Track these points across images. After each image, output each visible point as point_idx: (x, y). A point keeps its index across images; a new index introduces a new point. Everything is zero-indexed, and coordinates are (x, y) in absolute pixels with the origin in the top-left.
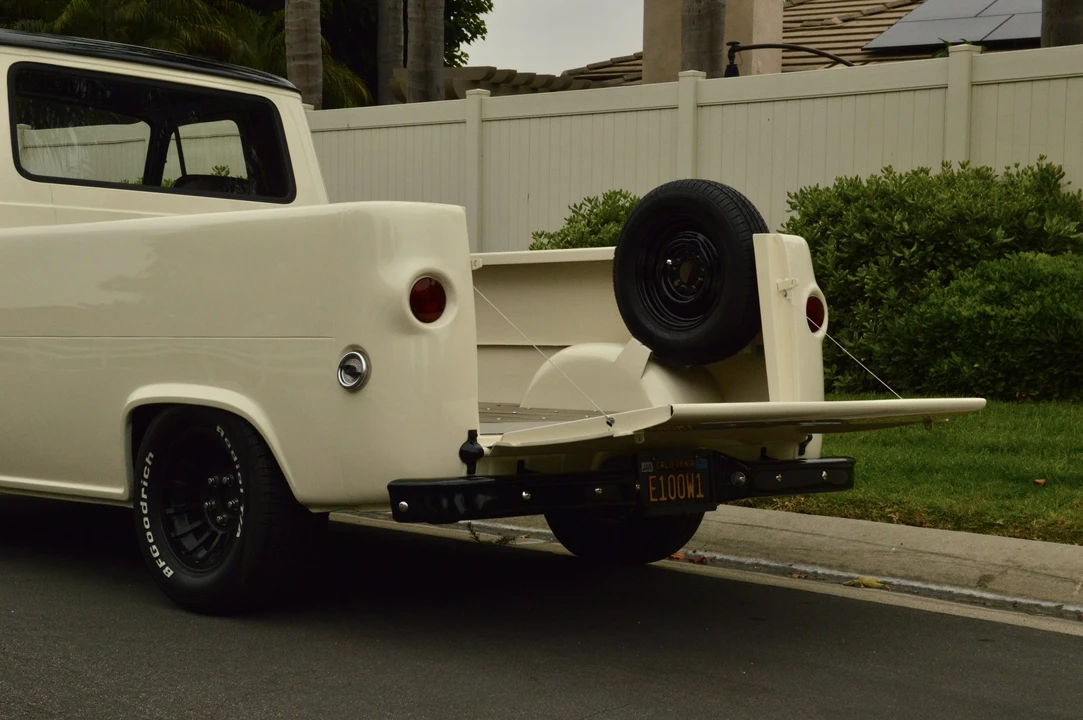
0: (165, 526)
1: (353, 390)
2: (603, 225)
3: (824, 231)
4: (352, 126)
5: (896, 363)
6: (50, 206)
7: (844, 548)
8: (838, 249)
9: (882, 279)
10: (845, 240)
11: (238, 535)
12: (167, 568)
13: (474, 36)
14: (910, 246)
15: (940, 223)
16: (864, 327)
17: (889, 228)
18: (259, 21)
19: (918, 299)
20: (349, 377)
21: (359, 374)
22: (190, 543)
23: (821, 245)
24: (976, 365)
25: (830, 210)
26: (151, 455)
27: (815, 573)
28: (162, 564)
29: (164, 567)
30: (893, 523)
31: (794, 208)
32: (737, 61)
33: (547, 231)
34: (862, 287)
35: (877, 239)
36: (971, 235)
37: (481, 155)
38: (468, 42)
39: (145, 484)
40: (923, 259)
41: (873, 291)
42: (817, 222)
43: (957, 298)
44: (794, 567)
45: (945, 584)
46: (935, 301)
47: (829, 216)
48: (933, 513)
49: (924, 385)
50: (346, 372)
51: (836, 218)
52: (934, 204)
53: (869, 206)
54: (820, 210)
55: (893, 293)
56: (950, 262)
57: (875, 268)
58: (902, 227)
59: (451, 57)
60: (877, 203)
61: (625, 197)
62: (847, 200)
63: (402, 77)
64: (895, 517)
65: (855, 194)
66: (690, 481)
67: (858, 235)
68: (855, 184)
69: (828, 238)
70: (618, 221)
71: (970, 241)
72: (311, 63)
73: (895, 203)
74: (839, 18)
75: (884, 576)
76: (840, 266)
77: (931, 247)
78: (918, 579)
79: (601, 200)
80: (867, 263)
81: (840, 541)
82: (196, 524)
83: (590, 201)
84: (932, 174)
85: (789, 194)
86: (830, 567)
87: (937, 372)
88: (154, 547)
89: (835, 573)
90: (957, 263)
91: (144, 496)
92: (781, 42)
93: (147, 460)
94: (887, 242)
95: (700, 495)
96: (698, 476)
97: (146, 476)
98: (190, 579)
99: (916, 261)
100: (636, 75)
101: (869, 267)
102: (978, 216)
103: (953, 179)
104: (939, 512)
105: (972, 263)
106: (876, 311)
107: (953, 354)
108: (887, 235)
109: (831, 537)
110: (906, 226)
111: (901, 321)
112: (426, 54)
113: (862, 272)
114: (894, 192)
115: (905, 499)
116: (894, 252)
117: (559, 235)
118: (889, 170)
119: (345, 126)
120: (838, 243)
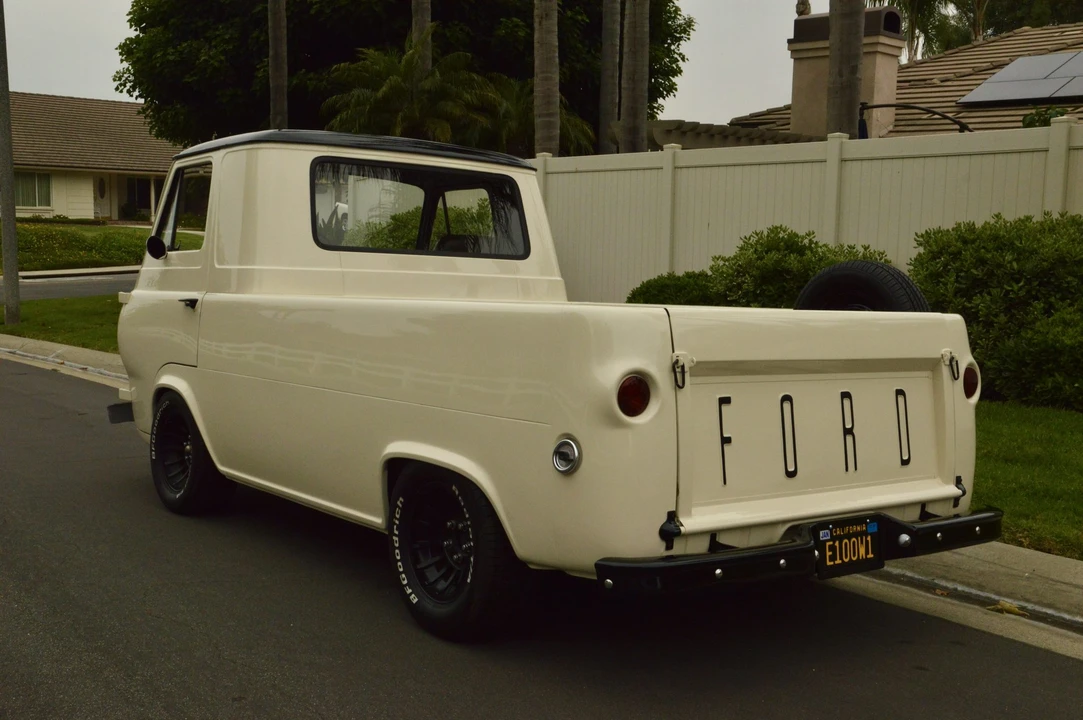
0: (412, 559)
1: (567, 474)
2: (767, 253)
3: (945, 265)
4: (579, 169)
5: (1005, 378)
6: (339, 269)
7: (982, 569)
8: (957, 281)
9: (994, 307)
10: (962, 274)
11: (469, 581)
12: (413, 595)
13: (668, 93)
14: (1018, 282)
15: (1045, 264)
16: (978, 344)
17: (1000, 266)
18: (515, 85)
19: (1023, 324)
20: (564, 463)
21: (572, 460)
22: (432, 575)
23: (942, 277)
24: (1076, 385)
25: (952, 249)
26: (401, 499)
27: (956, 589)
28: (409, 591)
29: (411, 594)
30: (1023, 547)
31: (920, 244)
32: (865, 117)
33: (723, 255)
34: (978, 311)
35: (991, 274)
36: (1070, 274)
37: (674, 194)
38: (664, 98)
39: (397, 522)
40: (1028, 292)
41: (987, 316)
42: (940, 258)
43: (1059, 329)
44: (936, 581)
45: (1077, 614)
46: (1041, 329)
47: (950, 254)
48: (1061, 542)
49: (1030, 397)
50: (560, 458)
51: (956, 256)
52: (1039, 248)
53: (984, 247)
54: (943, 248)
55: (1003, 318)
56: (1051, 295)
57: (988, 298)
58: (1012, 265)
59: (652, 108)
60: (991, 245)
61: (784, 231)
62: (965, 242)
63: (617, 128)
64: (1026, 542)
65: (972, 237)
66: (862, 543)
67: (973, 271)
68: (971, 227)
69: (949, 271)
70: (779, 250)
71: (1069, 279)
72: (552, 119)
73: (1005, 245)
74: (938, 79)
75: (1019, 600)
76: (958, 295)
77: (1036, 283)
78: (1050, 606)
79: (765, 233)
80: (981, 293)
81: (977, 562)
82: (437, 558)
83: (757, 234)
84: (1034, 220)
85: (916, 234)
86: (968, 585)
87: (1041, 388)
88: (404, 576)
89: (974, 591)
90: (1058, 296)
91: (396, 532)
92: (894, 102)
93: (399, 503)
94: (998, 277)
95: (870, 556)
96: (869, 538)
97: (398, 516)
98: (431, 606)
99: (1022, 293)
100: (785, 121)
101: (983, 297)
102: (1076, 259)
103: (1054, 226)
104: (1067, 542)
105: (1070, 296)
106: (988, 331)
107: (1056, 374)
108: (999, 272)
109: (969, 557)
110: (1015, 265)
111: (1011, 343)
112: (634, 113)
113: (977, 300)
114: (1004, 236)
115: (1035, 526)
116: (1005, 286)
117: (732, 259)
118: (998, 216)
119: (574, 170)
120: (958, 276)
